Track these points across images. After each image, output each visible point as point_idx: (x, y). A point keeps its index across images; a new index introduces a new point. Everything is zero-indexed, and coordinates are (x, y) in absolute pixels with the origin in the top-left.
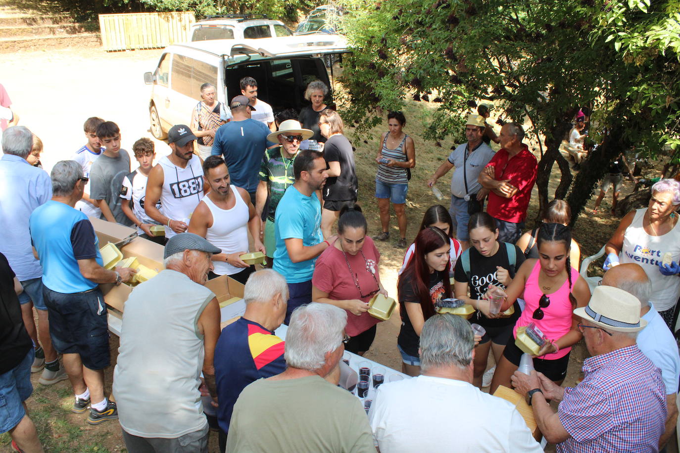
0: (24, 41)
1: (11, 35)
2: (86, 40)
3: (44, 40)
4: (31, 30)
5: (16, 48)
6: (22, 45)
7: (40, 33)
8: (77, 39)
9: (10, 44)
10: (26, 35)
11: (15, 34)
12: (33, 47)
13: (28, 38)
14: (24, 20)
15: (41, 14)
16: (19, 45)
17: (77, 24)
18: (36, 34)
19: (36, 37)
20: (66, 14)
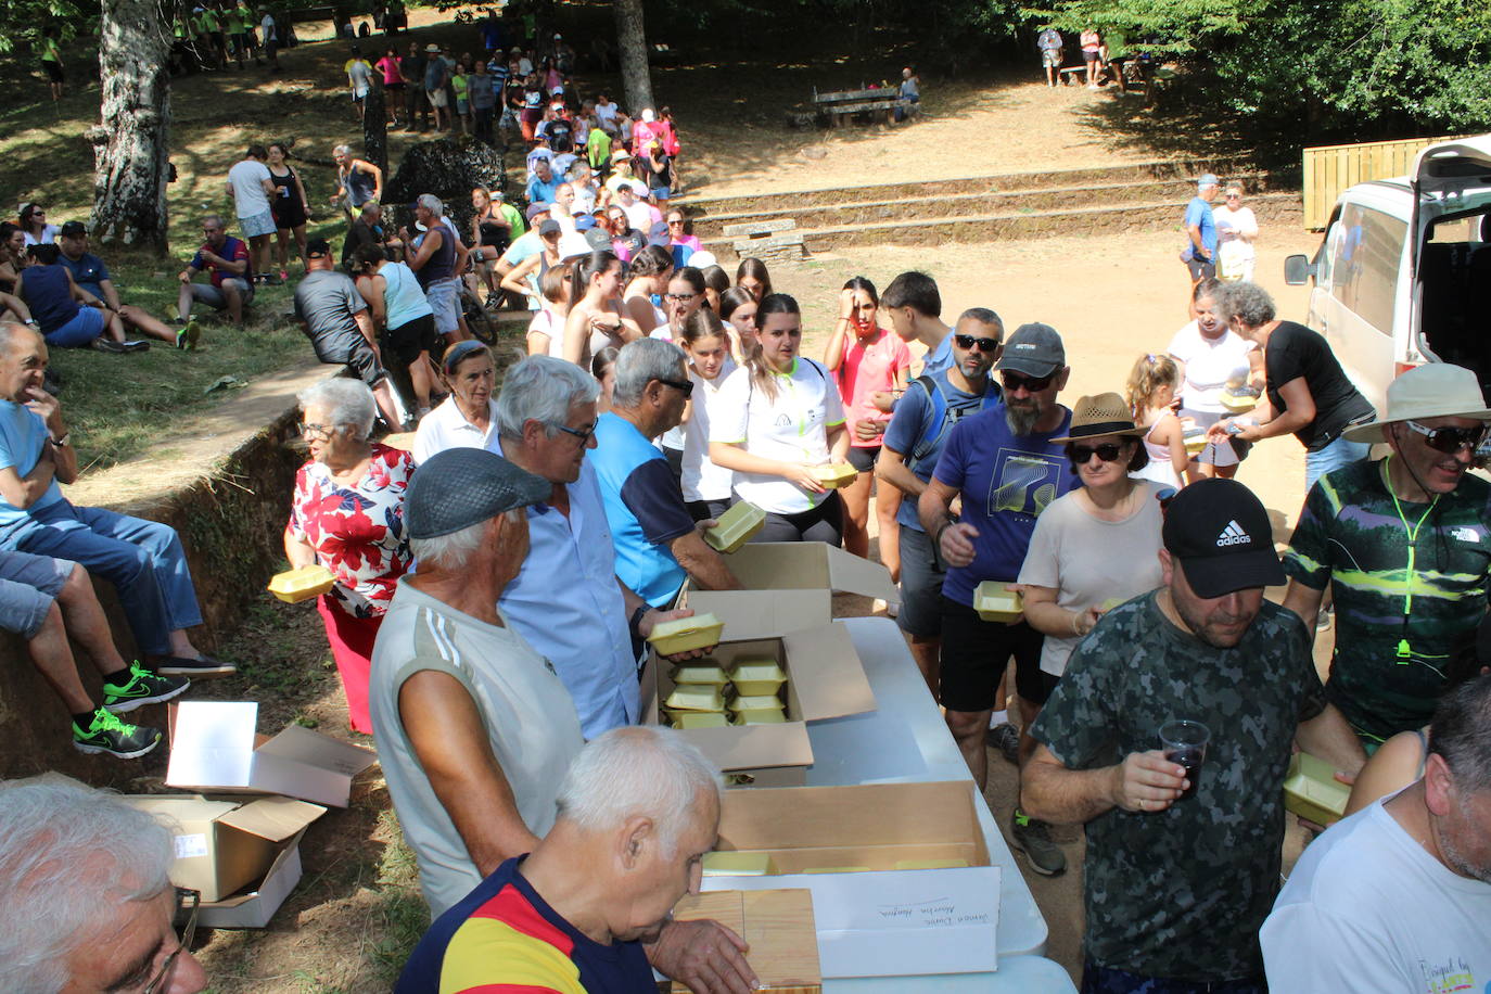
0: (1139, 211)
1: (1119, 200)
2: (1273, 207)
4: (1159, 188)
5: (1123, 224)
6: (1135, 218)
7: (1178, 195)
9: (1113, 217)
10: (1149, 199)
11: (1127, 198)
12: (1155, 223)
13: (1148, 204)
14: (1152, 170)
15: (1193, 158)
16: (1129, 219)
17: (1262, 174)
18: (1169, 195)
19: (1168, 202)
20: (1243, 154)
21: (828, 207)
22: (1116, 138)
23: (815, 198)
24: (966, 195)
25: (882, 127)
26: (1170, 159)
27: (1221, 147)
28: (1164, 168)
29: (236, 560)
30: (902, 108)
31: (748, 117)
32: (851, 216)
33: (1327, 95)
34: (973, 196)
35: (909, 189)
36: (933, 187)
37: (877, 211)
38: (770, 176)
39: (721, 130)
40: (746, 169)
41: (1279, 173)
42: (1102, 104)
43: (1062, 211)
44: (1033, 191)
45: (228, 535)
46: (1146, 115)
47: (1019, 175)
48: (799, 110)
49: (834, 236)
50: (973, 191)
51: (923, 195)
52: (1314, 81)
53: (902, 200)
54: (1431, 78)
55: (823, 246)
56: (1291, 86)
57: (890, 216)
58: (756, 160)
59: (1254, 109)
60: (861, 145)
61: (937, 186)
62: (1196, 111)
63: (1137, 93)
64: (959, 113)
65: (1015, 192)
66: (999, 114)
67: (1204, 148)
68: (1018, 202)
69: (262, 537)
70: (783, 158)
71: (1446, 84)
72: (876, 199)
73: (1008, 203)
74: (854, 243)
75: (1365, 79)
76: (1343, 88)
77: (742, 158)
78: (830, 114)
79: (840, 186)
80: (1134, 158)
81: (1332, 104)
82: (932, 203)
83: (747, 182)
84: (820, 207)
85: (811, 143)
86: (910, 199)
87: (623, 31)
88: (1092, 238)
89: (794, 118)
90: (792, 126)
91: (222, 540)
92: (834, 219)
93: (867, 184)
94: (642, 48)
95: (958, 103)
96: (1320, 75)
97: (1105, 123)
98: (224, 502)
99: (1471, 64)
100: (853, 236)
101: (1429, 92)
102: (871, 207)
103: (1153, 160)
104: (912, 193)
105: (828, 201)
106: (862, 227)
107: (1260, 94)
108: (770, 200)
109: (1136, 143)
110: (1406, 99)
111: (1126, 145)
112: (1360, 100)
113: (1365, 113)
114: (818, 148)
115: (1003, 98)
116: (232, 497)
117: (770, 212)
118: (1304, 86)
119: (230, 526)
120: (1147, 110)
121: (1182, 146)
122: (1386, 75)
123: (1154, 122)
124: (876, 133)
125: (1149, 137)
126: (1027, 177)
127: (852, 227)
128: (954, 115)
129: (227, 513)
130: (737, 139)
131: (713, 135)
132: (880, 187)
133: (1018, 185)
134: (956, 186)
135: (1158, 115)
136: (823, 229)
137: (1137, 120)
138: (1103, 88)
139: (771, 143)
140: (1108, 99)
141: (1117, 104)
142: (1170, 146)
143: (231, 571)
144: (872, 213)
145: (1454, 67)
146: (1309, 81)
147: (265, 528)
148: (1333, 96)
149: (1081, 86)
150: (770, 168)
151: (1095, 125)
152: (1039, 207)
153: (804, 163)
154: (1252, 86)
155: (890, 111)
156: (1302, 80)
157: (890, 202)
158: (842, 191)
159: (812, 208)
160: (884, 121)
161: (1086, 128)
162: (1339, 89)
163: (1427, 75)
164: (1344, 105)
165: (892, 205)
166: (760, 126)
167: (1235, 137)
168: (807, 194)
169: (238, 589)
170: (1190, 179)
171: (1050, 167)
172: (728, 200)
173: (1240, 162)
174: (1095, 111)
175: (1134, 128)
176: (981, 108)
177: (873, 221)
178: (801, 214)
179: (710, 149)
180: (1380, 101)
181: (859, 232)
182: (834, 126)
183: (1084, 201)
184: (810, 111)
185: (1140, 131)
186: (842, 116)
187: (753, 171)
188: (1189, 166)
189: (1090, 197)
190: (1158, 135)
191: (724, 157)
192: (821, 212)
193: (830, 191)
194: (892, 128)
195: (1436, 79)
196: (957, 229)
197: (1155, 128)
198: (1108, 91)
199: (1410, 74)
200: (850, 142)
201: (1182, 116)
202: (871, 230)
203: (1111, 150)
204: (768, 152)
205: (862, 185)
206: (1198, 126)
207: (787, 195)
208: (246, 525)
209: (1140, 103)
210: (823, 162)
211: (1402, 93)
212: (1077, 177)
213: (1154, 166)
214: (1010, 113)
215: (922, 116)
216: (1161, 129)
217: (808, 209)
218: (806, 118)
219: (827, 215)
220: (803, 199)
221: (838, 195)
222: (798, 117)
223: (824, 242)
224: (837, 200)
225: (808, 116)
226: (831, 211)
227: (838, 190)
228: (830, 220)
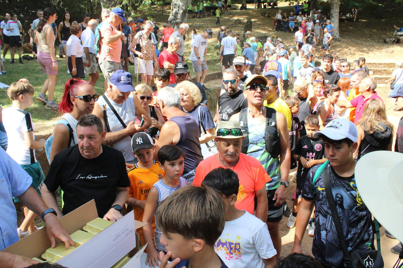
21: (388, 69)
23: (384, 65)
39: (359, 42)
55: (382, 81)
84: (385, 69)
85: (389, 47)
87: (332, 8)
94: (338, 14)
105: (388, 67)
114: (390, 49)
153: (384, 54)
159: (382, 69)
168: (381, 64)
178: (377, 70)
192: (385, 70)
207: (374, 63)
210: (391, 54)
217: (380, 69)
218: (390, 40)
219: (386, 72)
220: (380, 66)
221: (392, 65)
222: (387, 40)
223: (383, 80)
224: (392, 67)
225: (391, 39)
226: (388, 70)
227: (393, 64)
228: (387, 73)
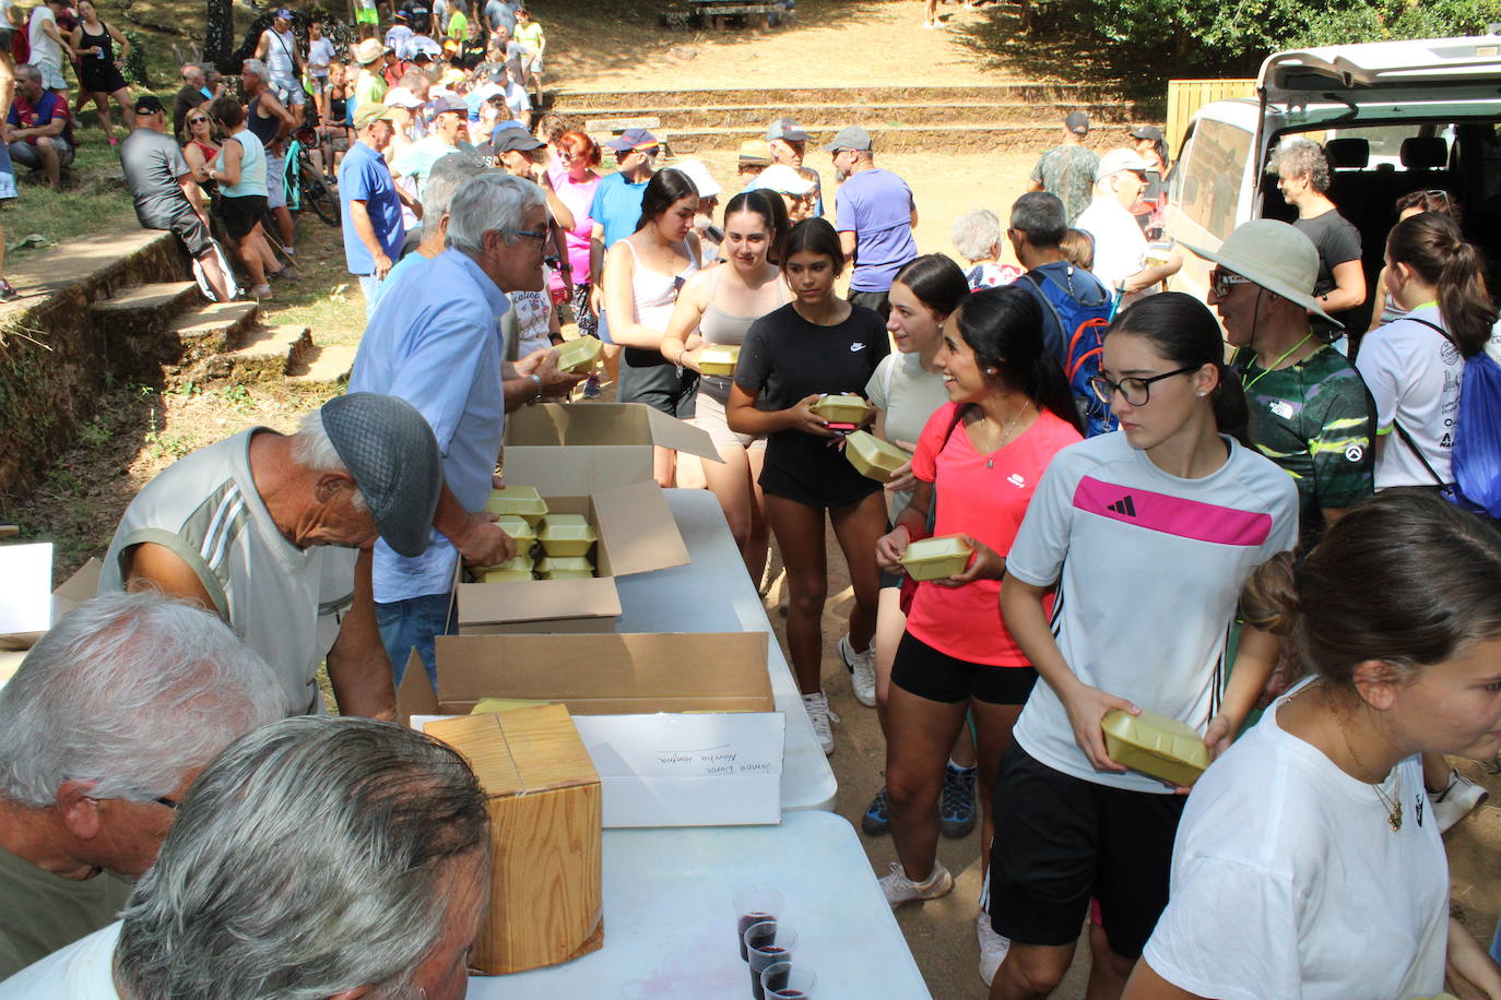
0: (1005, 132)
1: (987, 119)
3: (1049, 132)
4: (1027, 110)
5: (989, 143)
6: (1002, 139)
7: (1045, 118)
8: (1116, 134)
9: (980, 136)
10: (1016, 121)
11: (995, 118)
12: (1021, 145)
13: (1015, 126)
14: (1022, 93)
15: (1063, 83)
16: (996, 138)
17: (1129, 104)
18: (1037, 118)
19: (1035, 125)
20: (1111, 83)
21: (695, 108)
22: (988, 59)
23: (682, 98)
24: (835, 105)
25: (755, 32)
26: (1041, 82)
27: (1092, 74)
28: (1034, 92)
29: (31, 421)
30: (777, 14)
31: (619, 13)
32: (717, 118)
33: (1195, 29)
34: (842, 106)
35: (777, 95)
36: (801, 95)
37: (744, 114)
38: (637, 74)
39: (590, 23)
40: (613, 65)
41: (1145, 104)
42: (978, 24)
43: (930, 127)
44: (901, 105)
45: (23, 394)
46: (1020, 39)
47: (890, 88)
48: (673, 10)
49: (699, 138)
50: (843, 101)
51: (792, 102)
52: (1183, 14)
53: (770, 106)
54: (1293, 20)
55: (687, 147)
56: (1161, 16)
57: (757, 121)
58: (624, 57)
59: (1124, 38)
60: (732, 48)
61: (806, 94)
62: (1070, 38)
63: (1013, 16)
64: (834, 23)
65: (884, 105)
66: (874, 26)
67: (1074, 74)
68: (886, 115)
69: (64, 401)
70: (653, 56)
71: (1306, 27)
72: (744, 103)
73: (876, 115)
74: (719, 146)
75: (1232, 15)
76: (1211, 23)
77: (610, 54)
78: (702, 14)
79: (708, 88)
80: (1004, 79)
81: (1199, 38)
82: (800, 111)
83: (613, 78)
84: (687, 108)
85: (682, 42)
86: (779, 105)
88: (958, 156)
89: (665, 17)
90: (664, 24)
91: (15, 398)
92: (700, 121)
93: (735, 88)
95: (834, 13)
96: (1190, 9)
97: (979, 43)
98: (18, 358)
99: (1331, 10)
100: (718, 139)
101: (1290, 33)
102: (738, 110)
103: (1023, 82)
104: (781, 99)
105: (695, 101)
106: (728, 130)
107: (1131, 23)
108: (636, 98)
109: (1007, 64)
110: (1269, 38)
111: (997, 66)
112: (1225, 37)
113: (1230, 50)
114: (688, 49)
115: (878, 11)
116: (28, 354)
117: (634, 110)
118: (1174, 19)
119: (24, 384)
120: (1021, 33)
121: (1053, 71)
122: (1252, 15)
123: (1027, 46)
124: (748, 38)
125: (1023, 60)
126: (897, 90)
127: (718, 130)
128: (829, 24)
129: (22, 370)
130: (605, 34)
131: (582, 29)
132: (749, 91)
133: (887, 98)
134: (825, 94)
135: (1032, 38)
136: (688, 130)
137: (1011, 42)
138: (978, 8)
139: (640, 41)
140: (984, 20)
141: (992, 25)
142: (1040, 70)
143: (25, 433)
144: (739, 115)
145: (1314, 11)
146: (1179, 14)
147: (68, 391)
148: (1201, 30)
149: (958, 5)
150: (638, 66)
151: (969, 44)
152: (907, 121)
153: (673, 63)
154: (1124, 14)
155: (764, 16)
156: (1172, 11)
157: (756, 107)
158: (710, 92)
159: (678, 108)
160: (757, 26)
161: (960, 47)
162: (1206, 23)
163: (1289, 16)
164: (1210, 40)
165: (759, 110)
166: (632, 23)
167: (1106, 65)
168: (673, 94)
169: (33, 452)
170: (1059, 103)
171: (920, 83)
172: (592, 95)
173: (1108, 91)
174: (970, 31)
175: (1007, 50)
176: (856, 20)
177: (739, 125)
178: (667, 113)
179: (578, 42)
180: (1245, 38)
181: (725, 135)
182: (706, 28)
183: (952, 118)
184: (684, 11)
185: (1013, 53)
186: (715, 17)
187: (621, 68)
188: (1058, 90)
189: (959, 115)
190: (1031, 59)
191: (591, 52)
192: (687, 113)
193: (697, 92)
194: (765, 33)
195: (1298, 21)
196: (824, 138)
197: (1028, 52)
198: (983, 12)
199: (1274, 14)
200: (723, 44)
201: (1055, 41)
202: (737, 134)
203: (982, 70)
204: (637, 49)
205: (730, 88)
206: (1071, 52)
207: (653, 93)
208: (43, 385)
209: (1014, 27)
210: (693, 63)
211: (1265, 32)
212: (946, 94)
213: (1024, 88)
214: (884, 27)
215: (796, 23)
216: (1034, 53)
217: (674, 109)
218: (678, 18)
219: (693, 117)
220: (670, 99)
221: (705, 96)
222: (671, 16)
223: (688, 143)
224: (704, 101)
225: (680, 15)
226: (697, 112)
227: (705, 92)
228: (695, 121)
